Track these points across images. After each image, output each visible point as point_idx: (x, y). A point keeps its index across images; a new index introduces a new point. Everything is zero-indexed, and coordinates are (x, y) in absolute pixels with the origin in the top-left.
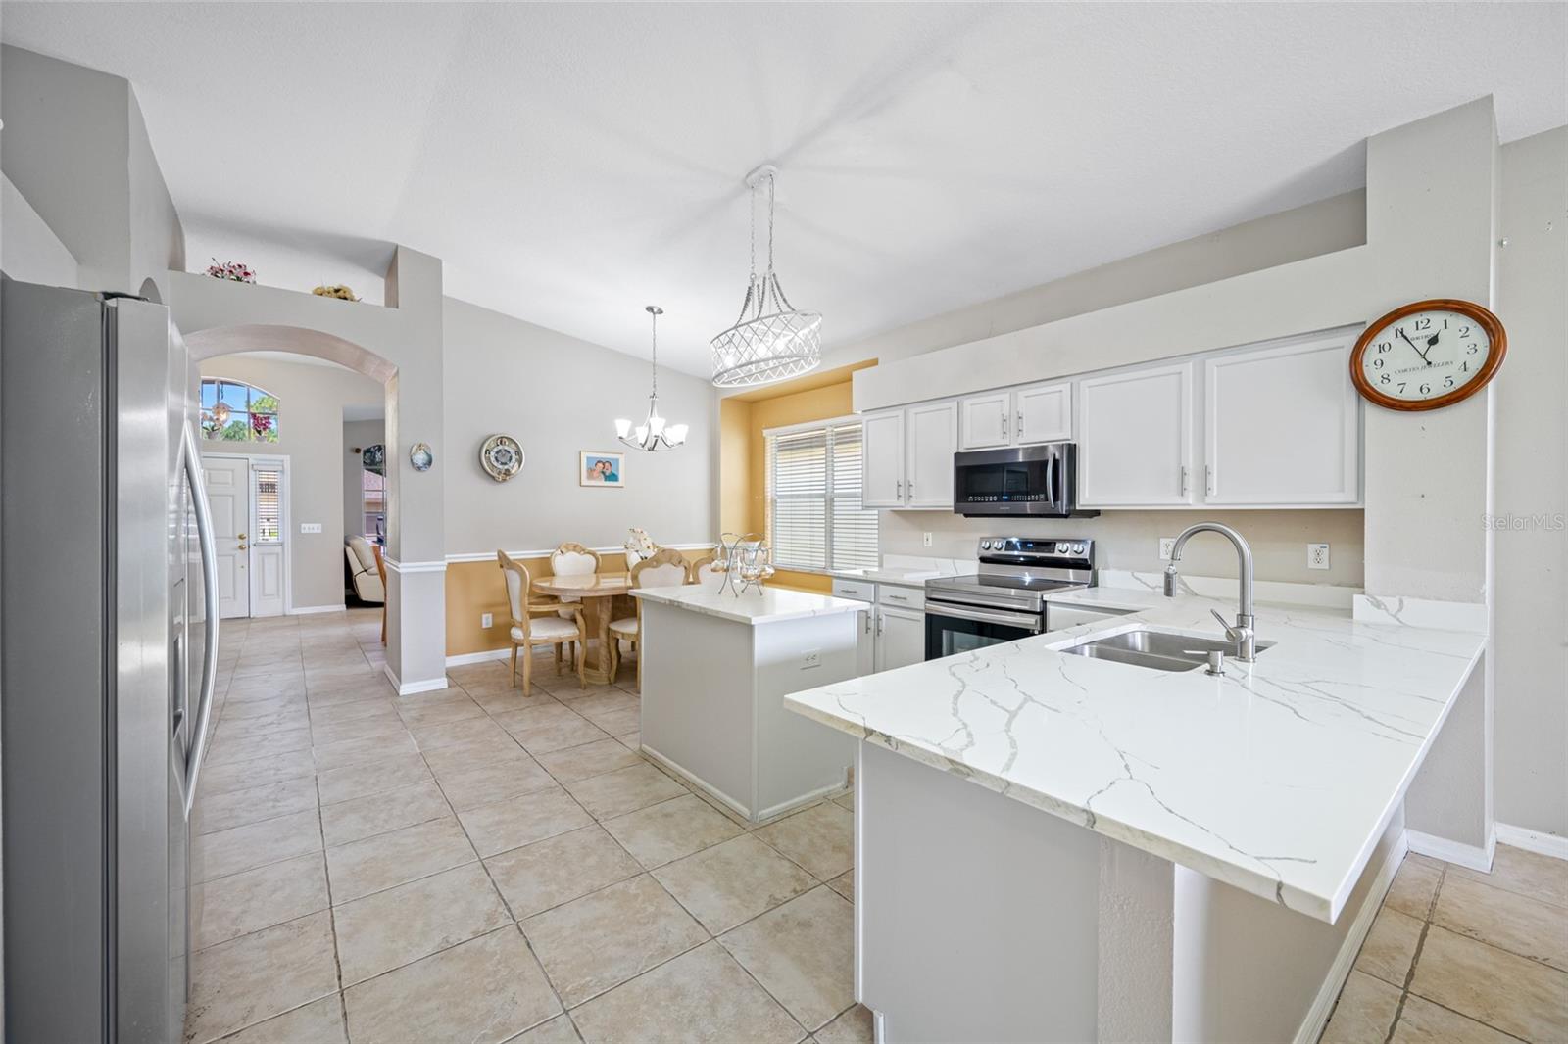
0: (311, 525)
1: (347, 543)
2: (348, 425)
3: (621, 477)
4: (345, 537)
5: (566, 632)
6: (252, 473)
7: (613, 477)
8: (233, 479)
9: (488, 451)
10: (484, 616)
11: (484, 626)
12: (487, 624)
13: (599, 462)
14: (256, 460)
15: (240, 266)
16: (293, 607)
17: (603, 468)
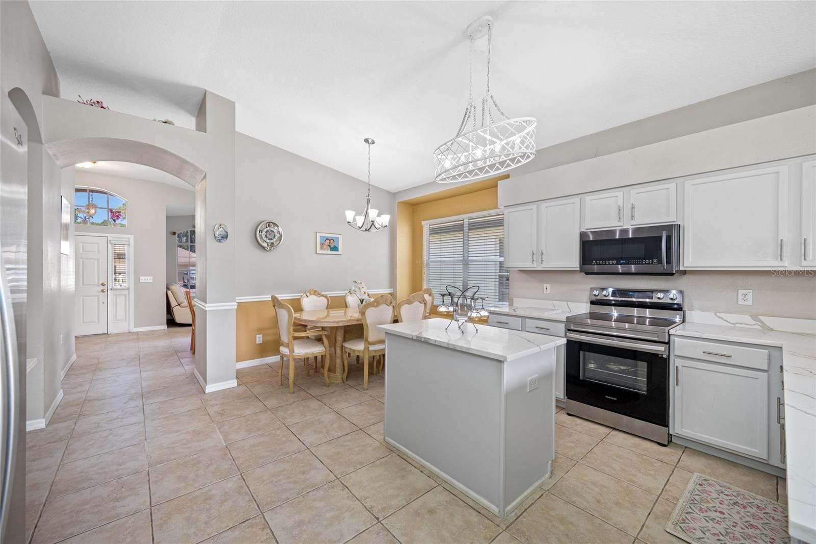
0: (146, 278)
1: (168, 288)
2: (169, 218)
3: (340, 249)
4: (167, 284)
5: (317, 350)
6: (110, 246)
7: (335, 249)
8: (98, 250)
9: (261, 231)
10: (258, 336)
11: (258, 342)
12: (259, 341)
13: (327, 239)
14: (112, 237)
15: (98, 102)
16: (135, 327)
17: (330, 243)
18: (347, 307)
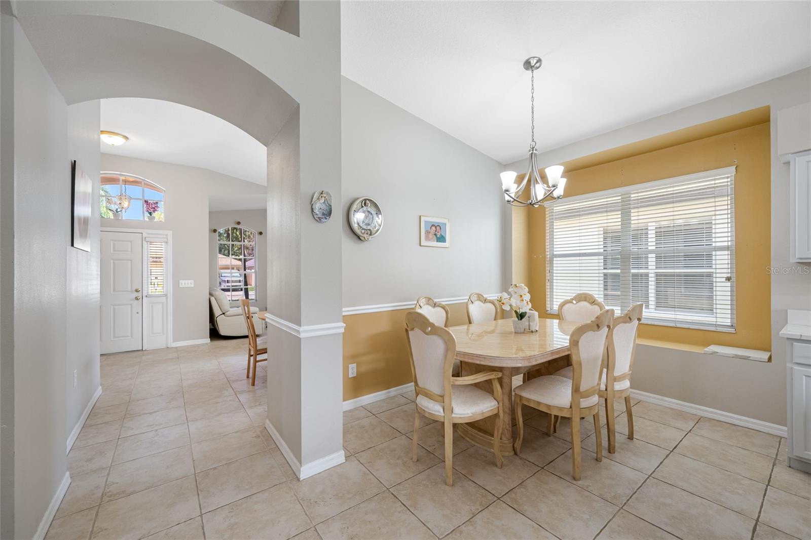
0: (186, 281)
1: (211, 294)
3: (447, 238)
4: (210, 290)
6: (145, 243)
7: (442, 239)
8: (131, 248)
10: (351, 366)
11: (351, 376)
12: (353, 373)
13: (433, 225)
14: (147, 234)
16: (173, 342)
17: (436, 231)
18: (470, 323)
